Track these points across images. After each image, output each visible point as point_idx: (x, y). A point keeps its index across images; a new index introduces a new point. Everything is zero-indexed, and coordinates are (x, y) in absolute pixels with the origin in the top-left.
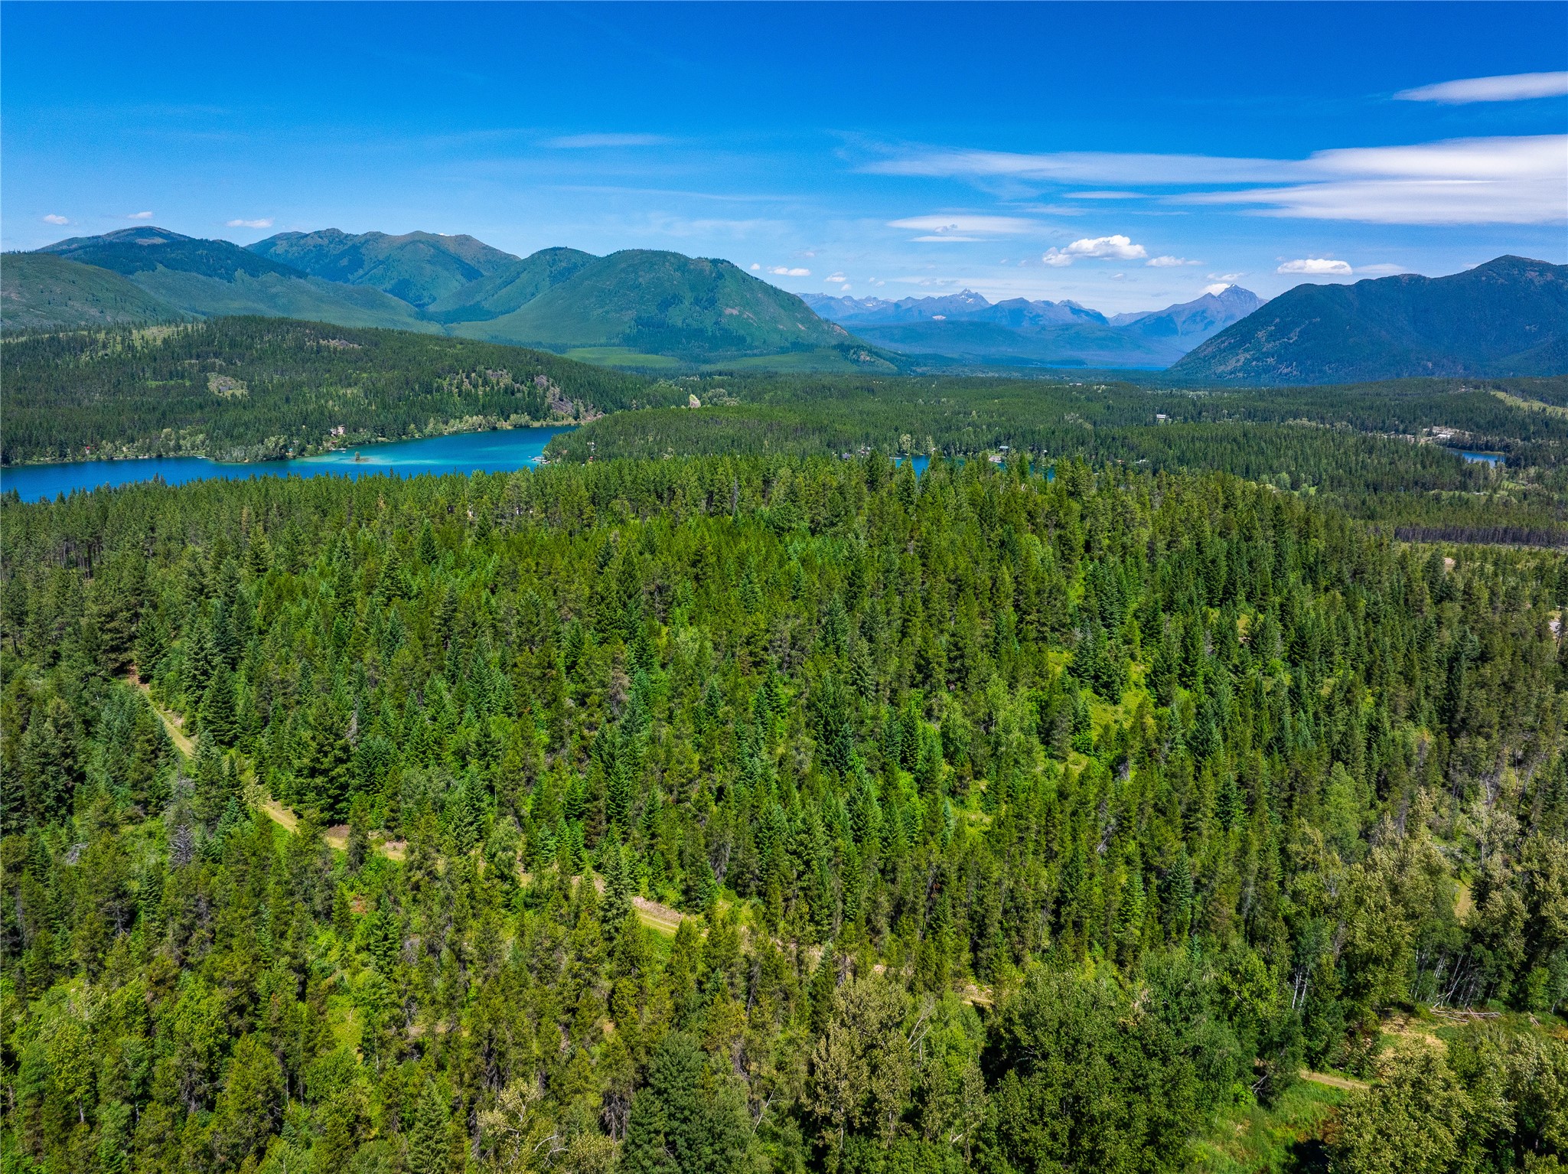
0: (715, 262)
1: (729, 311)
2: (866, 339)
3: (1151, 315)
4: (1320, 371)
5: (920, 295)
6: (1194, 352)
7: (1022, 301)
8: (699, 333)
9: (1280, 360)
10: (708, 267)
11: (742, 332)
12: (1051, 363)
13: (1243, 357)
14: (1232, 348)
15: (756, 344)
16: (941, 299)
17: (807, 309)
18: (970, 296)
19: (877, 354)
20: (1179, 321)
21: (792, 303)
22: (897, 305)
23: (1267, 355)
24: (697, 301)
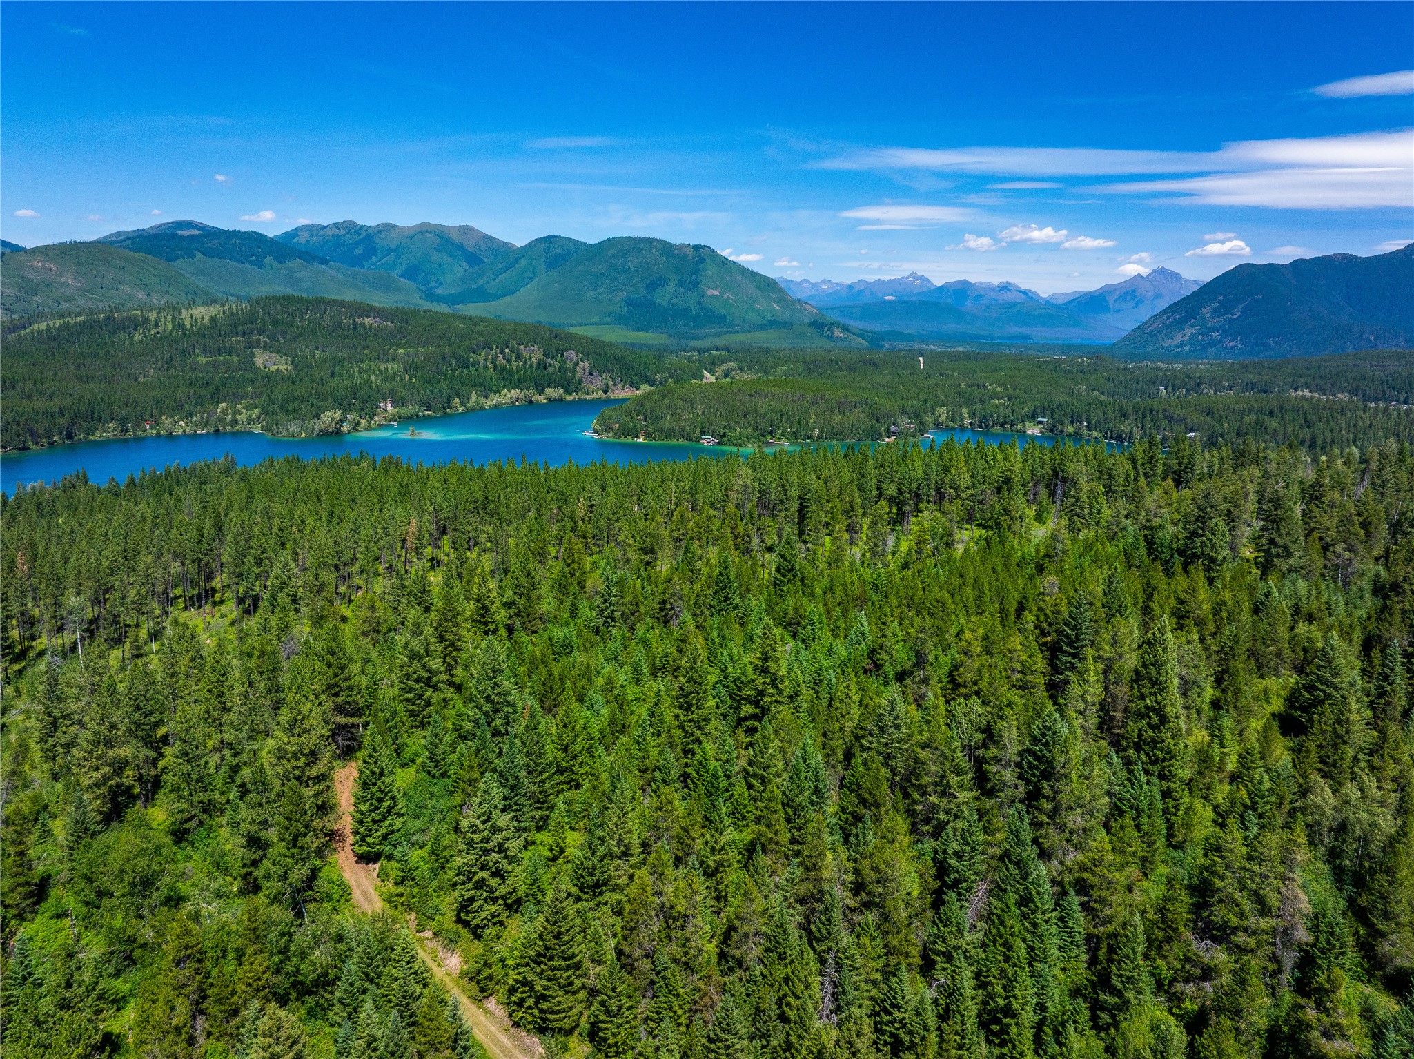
0: (697, 248)
1: (710, 292)
2: (835, 318)
3: (1086, 294)
4: (1264, 344)
5: (872, 278)
6: (1140, 328)
7: (965, 282)
8: (684, 313)
10: (690, 252)
11: (723, 311)
12: (999, 338)
13: (1188, 332)
14: (1179, 324)
15: (736, 322)
16: (890, 281)
17: (781, 290)
18: (916, 278)
19: (848, 330)
20: (1111, 299)
21: (768, 285)
22: (851, 287)
23: (1212, 329)
24: (681, 283)
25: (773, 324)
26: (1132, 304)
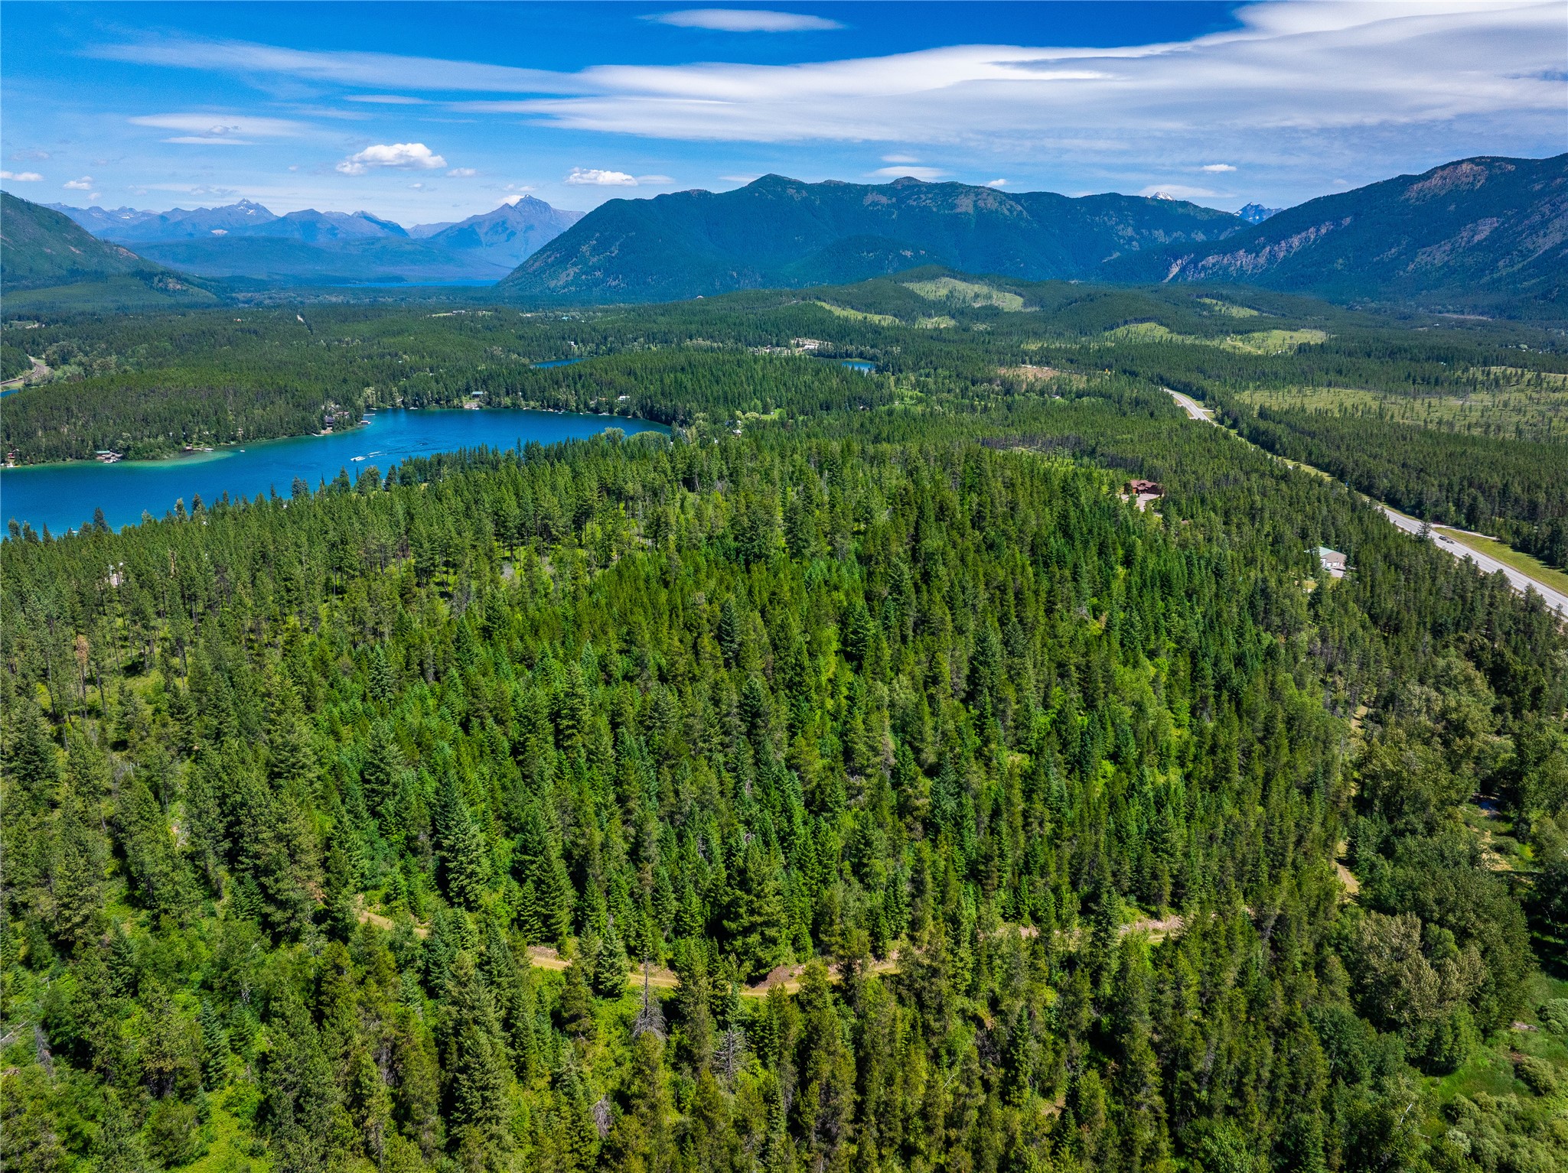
2: (162, 264)
3: (453, 226)
4: (644, 283)
5: (190, 206)
6: (522, 268)
7: (312, 212)
9: (607, 273)
12: (369, 280)
13: (572, 271)
14: (562, 263)
16: (216, 211)
18: (250, 206)
19: (186, 280)
20: (481, 232)
21: (56, 221)
22: (163, 218)
23: (595, 268)
25: (76, 274)
26: (504, 237)
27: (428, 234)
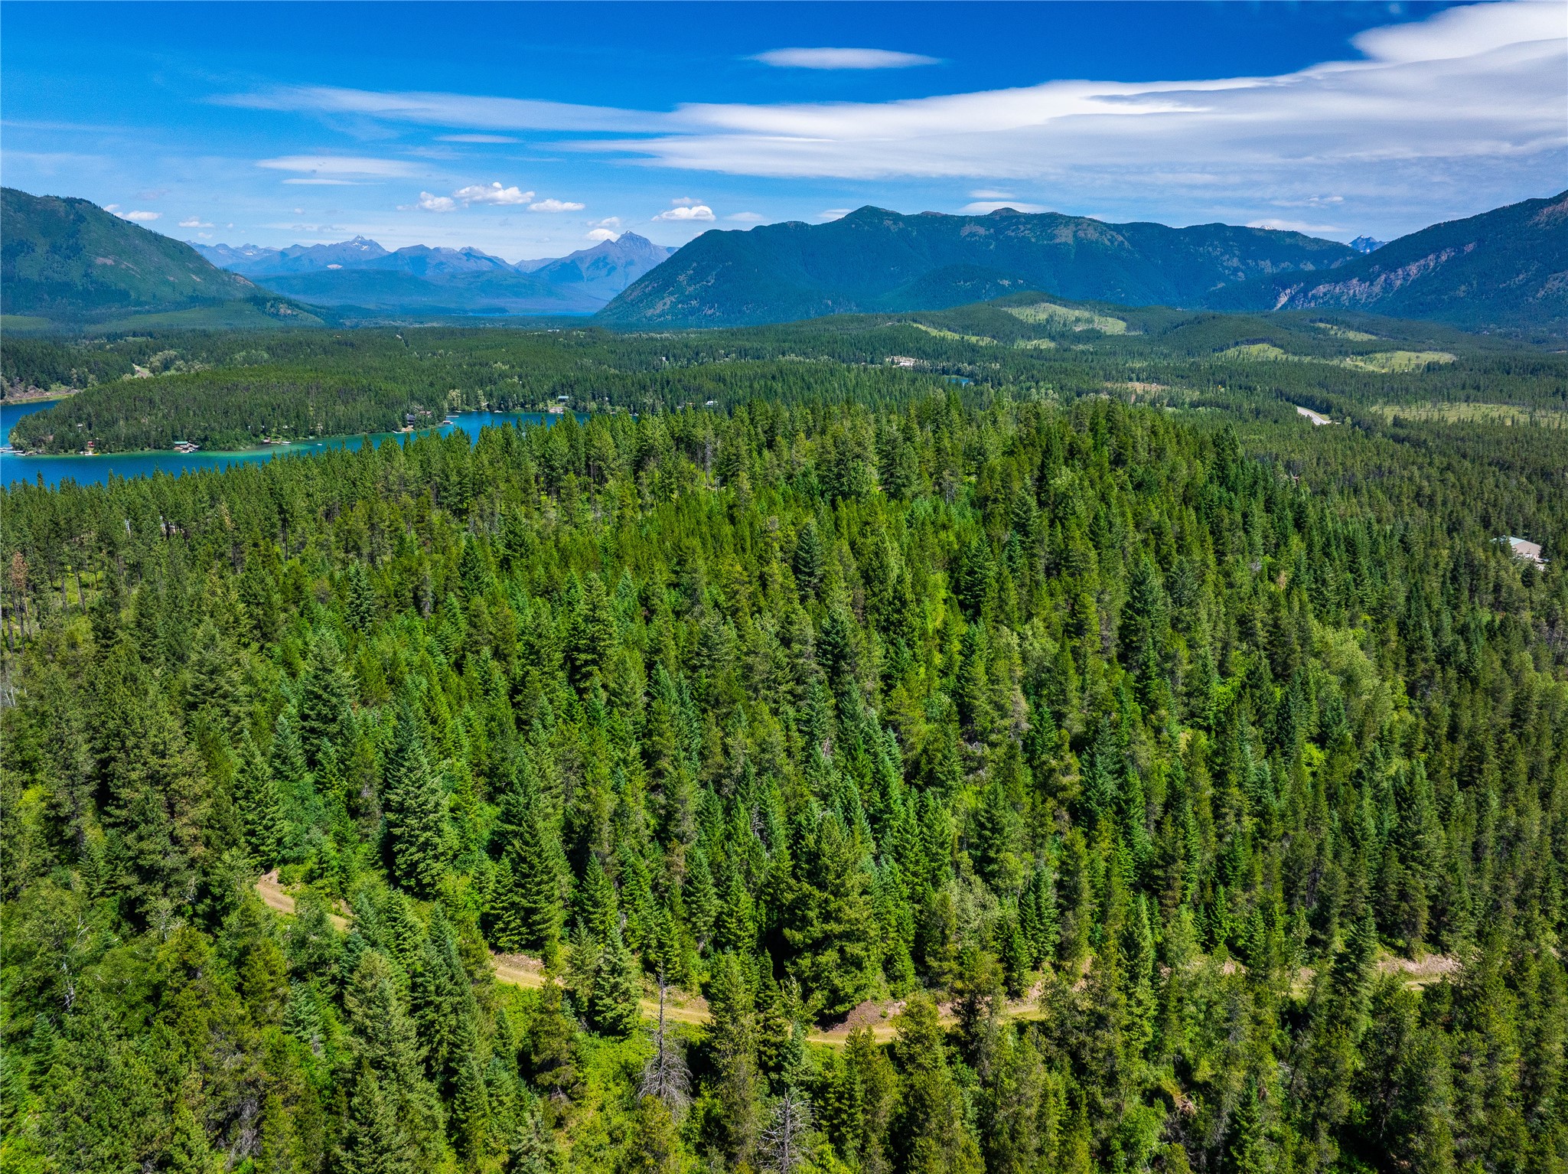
0: (71, 202)
1: (100, 260)
2: (275, 291)
3: (556, 261)
4: (739, 312)
5: (309, 242)
6: (620, 297)
7: (422, 248)
8: (64, 288)
9: (703, 302)
10: (62, 209)
11: (122, 286)
12: (473, 311)
13: (668, 301)
14: (659, 292)
15: (143, 299)
16: (332, 247)
17: (200, 258)
18: (364, 243)
19: (297, 306)
20: (583, 267)
21: (181, 252)
22: (283, 254)
23: (690, 297)
24: (54, 249)
25: (195, 300)
26: (604, 272)
27: (531, 269)
